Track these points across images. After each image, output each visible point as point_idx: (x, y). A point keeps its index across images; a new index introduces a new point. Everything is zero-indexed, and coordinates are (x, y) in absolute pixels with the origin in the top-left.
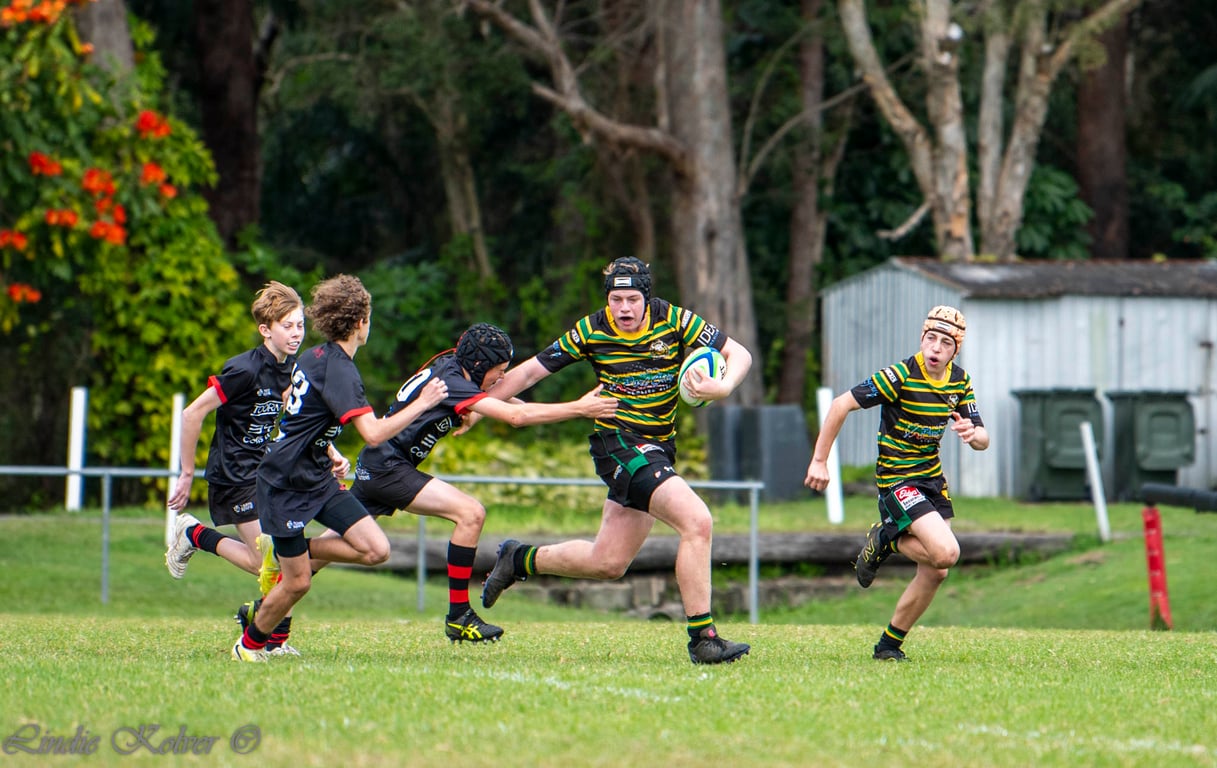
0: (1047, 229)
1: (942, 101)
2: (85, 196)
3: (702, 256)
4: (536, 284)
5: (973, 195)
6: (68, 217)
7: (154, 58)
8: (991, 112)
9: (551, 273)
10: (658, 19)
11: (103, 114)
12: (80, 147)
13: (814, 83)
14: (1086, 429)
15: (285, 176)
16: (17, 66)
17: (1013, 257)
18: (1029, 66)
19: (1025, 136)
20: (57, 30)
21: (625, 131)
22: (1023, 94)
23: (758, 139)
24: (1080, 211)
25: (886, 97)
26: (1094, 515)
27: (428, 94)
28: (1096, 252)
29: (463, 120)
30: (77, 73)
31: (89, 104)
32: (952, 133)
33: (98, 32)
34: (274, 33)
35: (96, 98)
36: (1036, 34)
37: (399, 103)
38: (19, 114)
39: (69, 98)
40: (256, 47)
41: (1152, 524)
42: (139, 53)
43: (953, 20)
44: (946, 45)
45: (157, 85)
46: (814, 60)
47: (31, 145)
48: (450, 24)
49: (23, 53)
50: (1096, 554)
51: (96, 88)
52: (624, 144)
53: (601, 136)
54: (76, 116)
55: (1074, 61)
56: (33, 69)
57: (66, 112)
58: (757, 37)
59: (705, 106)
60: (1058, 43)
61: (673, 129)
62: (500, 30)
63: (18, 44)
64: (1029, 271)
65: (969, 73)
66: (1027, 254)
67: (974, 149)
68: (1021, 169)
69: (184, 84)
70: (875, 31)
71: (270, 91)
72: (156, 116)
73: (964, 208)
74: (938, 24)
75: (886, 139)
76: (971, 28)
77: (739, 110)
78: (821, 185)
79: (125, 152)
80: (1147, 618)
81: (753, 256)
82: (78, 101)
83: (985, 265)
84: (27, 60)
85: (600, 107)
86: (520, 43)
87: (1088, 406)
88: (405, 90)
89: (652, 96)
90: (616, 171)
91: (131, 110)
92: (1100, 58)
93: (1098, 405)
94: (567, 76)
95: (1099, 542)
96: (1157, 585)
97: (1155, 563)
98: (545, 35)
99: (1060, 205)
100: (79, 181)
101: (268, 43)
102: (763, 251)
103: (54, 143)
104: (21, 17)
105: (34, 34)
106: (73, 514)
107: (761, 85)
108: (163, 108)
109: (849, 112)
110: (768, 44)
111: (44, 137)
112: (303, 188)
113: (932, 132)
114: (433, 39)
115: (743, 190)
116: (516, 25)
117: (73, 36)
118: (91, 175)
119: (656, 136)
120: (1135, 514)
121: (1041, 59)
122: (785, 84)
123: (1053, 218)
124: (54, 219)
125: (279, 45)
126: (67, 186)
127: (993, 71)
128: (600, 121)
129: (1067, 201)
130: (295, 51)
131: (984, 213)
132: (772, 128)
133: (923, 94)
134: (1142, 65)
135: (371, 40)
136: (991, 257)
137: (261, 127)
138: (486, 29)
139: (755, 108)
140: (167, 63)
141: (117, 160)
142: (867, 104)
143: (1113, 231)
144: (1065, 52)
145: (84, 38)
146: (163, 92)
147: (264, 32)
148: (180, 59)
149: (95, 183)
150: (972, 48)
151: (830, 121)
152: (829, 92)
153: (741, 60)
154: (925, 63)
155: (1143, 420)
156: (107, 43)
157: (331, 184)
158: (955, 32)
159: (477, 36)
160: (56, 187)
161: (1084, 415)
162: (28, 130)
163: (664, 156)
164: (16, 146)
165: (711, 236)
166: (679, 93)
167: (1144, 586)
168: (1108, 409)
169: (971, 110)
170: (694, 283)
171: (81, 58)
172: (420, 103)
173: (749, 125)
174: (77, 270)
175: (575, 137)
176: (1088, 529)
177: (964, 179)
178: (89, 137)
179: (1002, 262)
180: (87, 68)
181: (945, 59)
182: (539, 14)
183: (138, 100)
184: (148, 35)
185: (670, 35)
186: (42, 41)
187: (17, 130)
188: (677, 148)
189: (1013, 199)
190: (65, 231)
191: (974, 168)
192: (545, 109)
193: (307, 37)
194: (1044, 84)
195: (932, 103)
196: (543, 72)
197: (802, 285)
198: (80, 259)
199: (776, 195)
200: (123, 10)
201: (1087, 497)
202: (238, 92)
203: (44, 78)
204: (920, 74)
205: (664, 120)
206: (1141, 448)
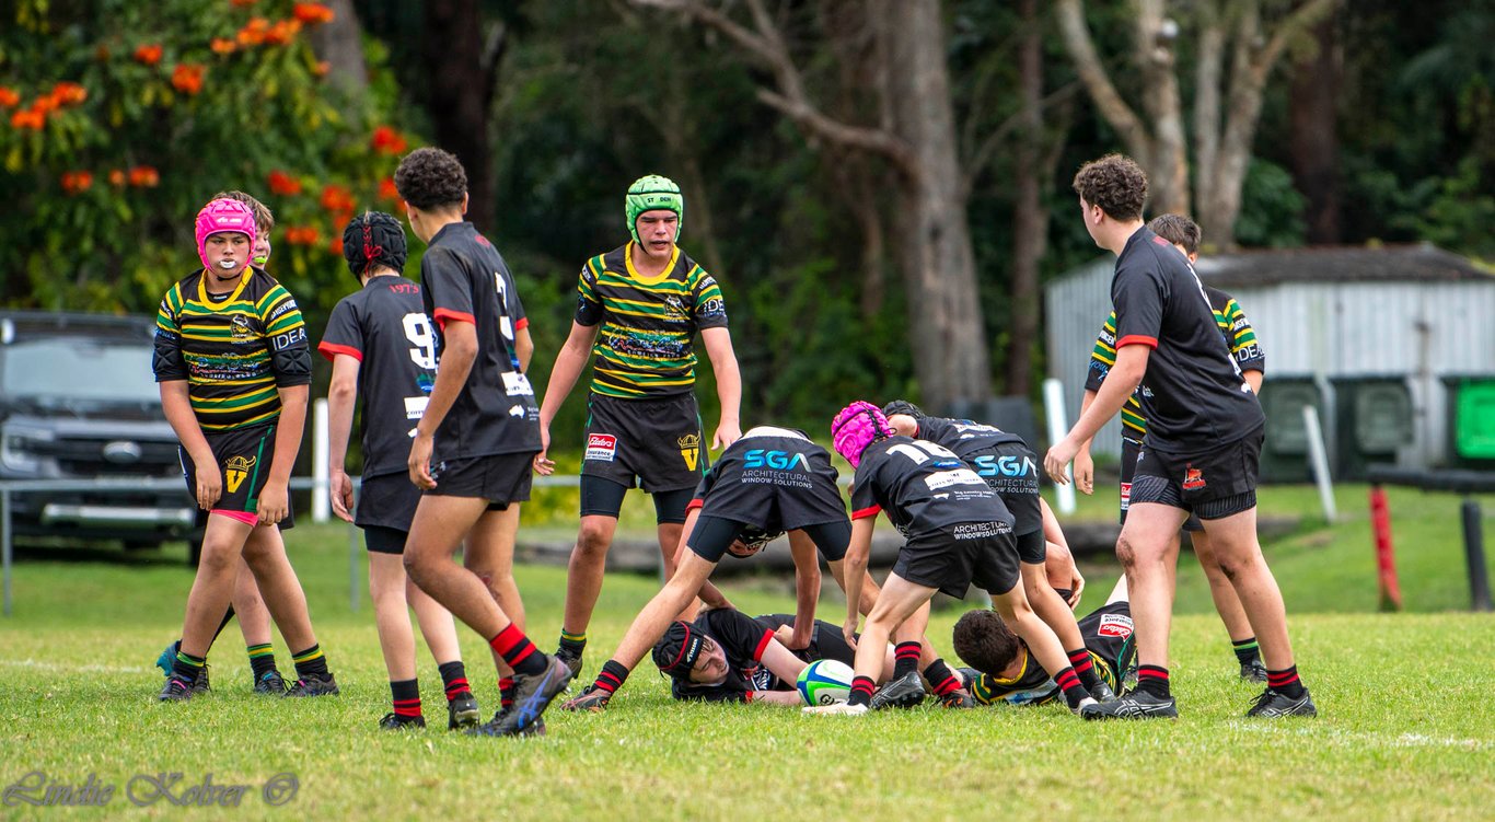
0: (1264, 218)
1: (1157, 97)
2: (324, 211)
3: (927, 253)
4: (766, 287)
5: (1192, 188)
6: (307, 234)
7: (388, 78)
8: (1208, 103)
9: (779, 275)
10: (879, 24)
11: (340, 131)
12: (317, 164)
13: (1033, 82)
14: (1310, 415)
15: (519, 185)
16: (254, 88)
17: (1232, 247)
18: (1242, 60)
19: (1240, 129)
20: (293, 50)
21: (849, 134)
22: (1237, 87)
23: (981, 135)
24: (1296, 202)
25: (1104, 92)
26: (1318, 498)
27: (657, 103)
28: (1313, 239)
29: (691, 128)
30: (313, 93)
31: (326, 124)
32: (1170, 127)
33: (331, 51)
34: (502, 48)
35: (332, 116)
36: (1250, 27)
37: (627, 114)
38: (258, 136)
39: (307, 116)
40: (485, 61)
41: (1377, 506)
42: (372, 73)
43: (1168, 16)
44: (1162, 41)
45: (390, 101)
46: (1032, 59)
47: (269, 165)
48: (677, 34)
49: (262, 72)
50: (1323, 535)
51: (332, 104)
52: (850, 147)
53: (826, 140)
54: (314, 135)
55: (1287, 55)
56: (271, 88)
57: (303, 131)
58: (975, 39)
59: (927, 108)
60: (1270, 36)
61: (898, 130)
62: (724, 38)
63: (256, 65)
64: (1248, 260)
65: (1185, 70)
66: (1245, 243)
67: (1192, 143)
68: (1238, 160)
69: (418, 100)
70: (1092, 29)
71: (499, 107)
72: (390, 133)
73: (1182, 199)
74: (1154, 21)
75: (1104, 135)
76: (1186, 21)
77: (961, 111)
78: (1042, 181)
79: (361, 169)
80: (1374, 598)
81: (978, 254)
82: (315, 120)
83: (1204, 255)
84: (264, 82)
85: (826, 111)
86: (744, 50)
87: (1308, 391)
88: (633, 100)
89: (875, 98)
90: (842, 173)
91: (365, 127)
92: (1311, 50)
93: (1318, 391)
94: (792, 80)
95: (1324, 523)
96: (1385, 565)
97: (1382, 544)
98: (766, 41)
99: (1278, 196)
100: (317, 199)
101: (497, 57)
102: (988, 249)
103: (293, 163)
104: (258, 39)
105: (271, 55)
106: (321, 525)
107: (981, 86)
108: (396, 124)
109: (1066, 110)
110: (987, 46)
111: (282, 155)
112: (537, 201)
113: (1150, 126)
114: (660, 47)
115: (967, 187)
116: (740, 33)
117: (309, 55)
118: (329, 192)
119: (879, 138)
120: (1361, 496)
121: (1255, 53)
122: (1006, 84)
123: (1269, 207)
124: (294, 237)
125: (507, 61)
126: (306, 204)
127: (1209, 66)
128: (824, 125)
129: (1283, 191)
130: (525, 64)
131: (1204, 204)
132: (993, 128)
133: (1140, 90)
134: (1351, 54)
135: (599, 52)
136: (1210, 247)
137: (494, 138)
138: (711, 38)
139: (977, 109)
140: (401, 80)
141: (354, 177)
142: (1085, 103)
143: (1327, 220)
144: (1278, 45)
145: (320, 57)
146: (396, 108)
147: (491, 45)
148: (411, 74)
149: (334, 199)
150: (1187, 44)
151: (1050, 118)
152: (1048, 90)
153: (962, 61)
154: (1141, 59)
155: (1364, 402)
156: (340, 62)
157: (564, 193)
158: (1170, 29)
159: (701, 44)
160: (296, 204)
161: (1306, 401)
162: (267, 150)
163: (886, 158)
164: (256, 165)
165: (936, 234)
166: (901, 95)
167: (1370, 566)
168: (1329, 394)
169: (1187, 103)
170: (919, 280)
171: (317, 78)
172: (650, 113)
173: (972, 124)
174: (318, 285)
175: (800, 141)
176: (1315, 511)
177: (1182, 171)
178: (327, 156)
179: (1221, 252)
180: (323, 86)
181: (1161, 55)
182: (763, 20)
183: (375, 117)
184: (380, 52)
185: (892, 41)
186: (278, 63)
187: (255, 149)
188: (900, 149)
189: (1231, 190)
190: (306, 248)
191: (1192, 159)
192: (770, 115)
193: (536, 50)
194: (1258, 76)
195: (1148, 99)
196: (768, 79)
197: (1027, 279)
198: (321, 275)
199: (1000, 191)
200: (354, 28)
201: (1310, 478)
202: (470, 105)
203: (282, 100)
204: (1137, 71)
205: (888, 122)
206: (1362, 430)
